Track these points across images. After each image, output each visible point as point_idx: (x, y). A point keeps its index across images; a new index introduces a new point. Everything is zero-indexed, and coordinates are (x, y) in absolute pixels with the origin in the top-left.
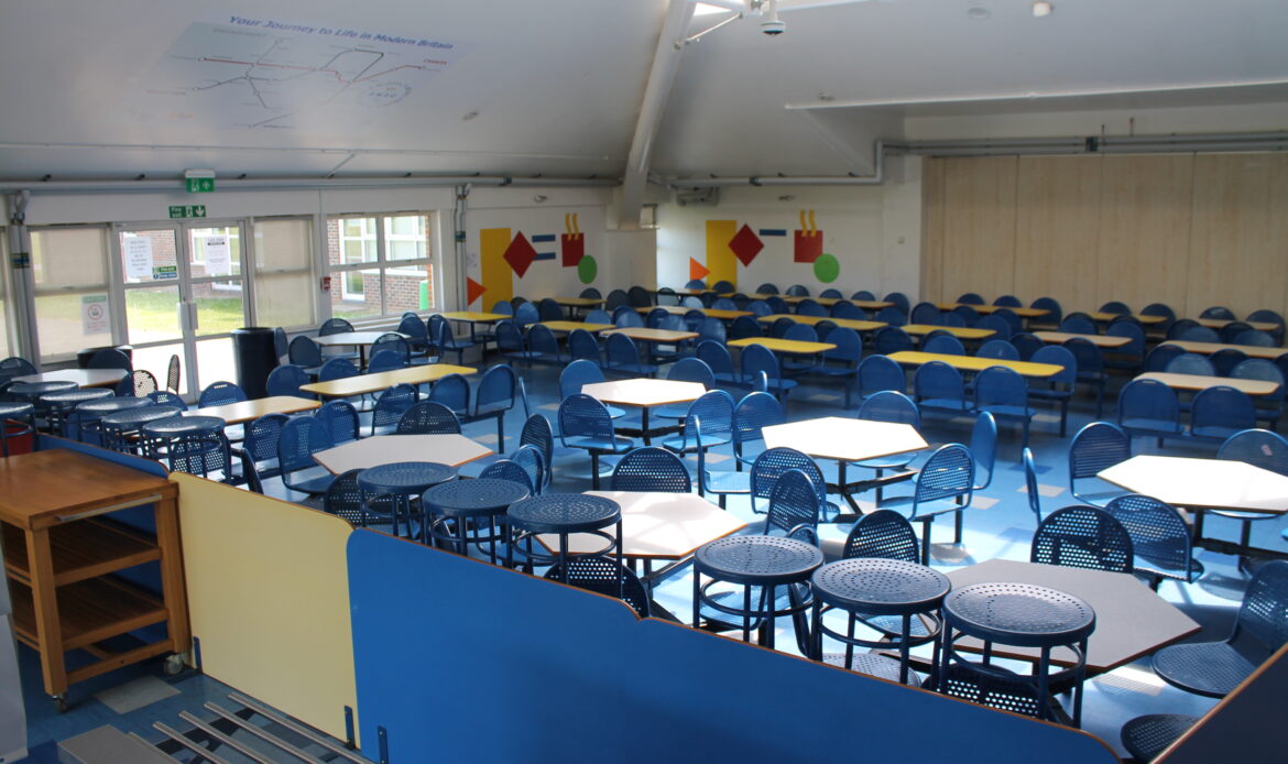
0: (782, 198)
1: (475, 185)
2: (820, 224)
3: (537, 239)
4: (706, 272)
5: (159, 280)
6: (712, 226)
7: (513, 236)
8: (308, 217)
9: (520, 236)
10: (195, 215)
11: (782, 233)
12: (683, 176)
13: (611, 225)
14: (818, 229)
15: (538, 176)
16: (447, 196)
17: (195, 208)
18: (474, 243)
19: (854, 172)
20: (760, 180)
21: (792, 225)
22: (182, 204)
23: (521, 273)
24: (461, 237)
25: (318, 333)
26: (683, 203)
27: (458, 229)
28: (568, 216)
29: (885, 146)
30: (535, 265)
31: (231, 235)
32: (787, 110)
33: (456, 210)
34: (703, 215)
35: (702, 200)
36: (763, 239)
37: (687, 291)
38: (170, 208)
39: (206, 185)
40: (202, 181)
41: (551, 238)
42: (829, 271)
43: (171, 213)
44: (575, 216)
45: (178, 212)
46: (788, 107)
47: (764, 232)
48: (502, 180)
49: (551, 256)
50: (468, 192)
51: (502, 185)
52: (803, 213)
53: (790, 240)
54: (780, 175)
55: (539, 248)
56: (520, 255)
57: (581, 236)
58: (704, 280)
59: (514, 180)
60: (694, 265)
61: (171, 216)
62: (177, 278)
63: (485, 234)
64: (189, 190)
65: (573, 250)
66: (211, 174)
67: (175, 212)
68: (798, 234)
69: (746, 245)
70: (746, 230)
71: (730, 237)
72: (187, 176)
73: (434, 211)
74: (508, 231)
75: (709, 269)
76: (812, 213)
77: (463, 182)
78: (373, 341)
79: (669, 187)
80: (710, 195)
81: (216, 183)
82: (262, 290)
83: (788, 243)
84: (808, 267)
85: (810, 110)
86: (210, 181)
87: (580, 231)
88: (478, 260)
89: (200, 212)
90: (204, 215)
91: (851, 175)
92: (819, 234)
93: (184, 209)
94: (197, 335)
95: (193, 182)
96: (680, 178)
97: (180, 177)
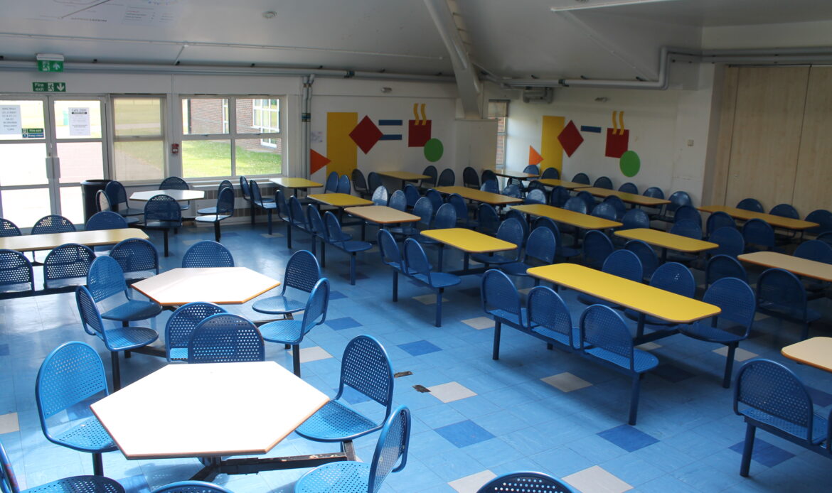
0: (598, 99)
1: (317, 76)
2: (629, 124)
3: (382, 123)
4: (540, 159)
5: (27, 139)
6: (548, 120)
7: (359, 120)
8: (162, 96)
9: (366, 120)
10: (56, 90)
11: (598, 130)
12: (516, 76)
13: (459, 115)
14: (626, 128)
15: (383, 71)
16: (296, 85)
17: (56, 85)
18: (320, 123)
19: (641, 76)
20: (567, 82)
21: (606, 123)
22: (44, 82)
23: (366, 150)
24: (307, 118)
25: (159, 187)
26: (527, 100)
27: (304, 112)
28: (416, 106)
29: (669, 53)
30: (380, 144)
31: (94, 107)
32: (552, 12)
33: (302, 96)
34: (540, 110)
35: (541, 98)
36: (584, 134)
37: (526, 175)
38: (34, 84)
39: (57, 66)
40: (52, 63)
41: (399, 123)
42: (632, 166)
43: (35, 88)
44: (423, 106)
45: (40, 87)
46: (553, 9)
47: (585, 129)
48: (345, 73)
49: (399, 137)
50: (313, 81)
51: (347, 77)
52: (615, 113)
53: (603, 136)
54: (583, 78)
55: (385, 130)
56: (366, 135)
57: (429, 123)
58: (539, 165)
59: (356, 73)
60: (533, 151)
61: (34, 90)
62: (44, 138)
63: (332, 117)
64: (41, 69)
65: (420, 134)
66: (61, 58)
67: (37, 87)
68: (610, 131)
69: (570, 139)
70: (571, 124)
71: (559, 131)
72: (38, 59)
73: (284, 95)
74: (355, 115)
75: (542, 156)
76: (622, 113)
77: (310, 74)
78: (148, 199)
79: (502, 85)
80: (546, 94)
81: (65, 65)
82: (120, 151)
83: (602, 139)
84: (616, 161)
85: (571, 11)
86: (61, 63)
87: (428, 118)
88: (324, 137)
89: (61, 88)
90: (64, 90)
91: (639, 79)
92: (627, 132)
93: (46, 84)
94: (60, 182)
95: (44, 63)
96: (515, 78)
97: (34, 59)
